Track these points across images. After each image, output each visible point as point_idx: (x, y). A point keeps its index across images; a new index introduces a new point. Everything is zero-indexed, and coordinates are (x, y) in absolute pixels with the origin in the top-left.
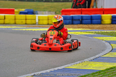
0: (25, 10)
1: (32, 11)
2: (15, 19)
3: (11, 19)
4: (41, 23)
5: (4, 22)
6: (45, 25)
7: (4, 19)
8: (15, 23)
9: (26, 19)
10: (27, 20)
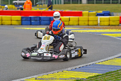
3: (75, 21)
4: (102, 24)
6: (106, 26)
7: (68, 20)
8: (78, 25)
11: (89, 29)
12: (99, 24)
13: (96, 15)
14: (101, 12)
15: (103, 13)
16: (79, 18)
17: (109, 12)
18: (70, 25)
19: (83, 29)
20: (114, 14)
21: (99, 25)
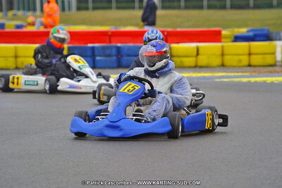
0: (248, 31)
1: (266, 32)
2: (223, 55)
3: (213, 54)
5: (197, 61)
7: (195, 54)
8: (223, 65)
9: (250, 54)
10: (253, 57)
12: (281, 61)
13: (233, 39)
14: (243, 31)
16: (223, 48)
18: (200, 67)
21: (278, 64)
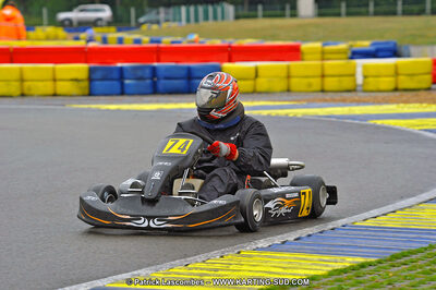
2: (289, 77)
3: (276, 76)
4: (371, 87)
5: (255, 86)
6: (385, 94)
9: (323, 76)
10: (326, 80)
11: (325, 104)
12: (362, 85)
13: (349, 54)
14: (365, 44)
15: (373, 48)
16: (288, 67)
17: (395, 44)
18: (260, 93)
19: (305, 103)
20: (413, 50)
21: (358, 88)
